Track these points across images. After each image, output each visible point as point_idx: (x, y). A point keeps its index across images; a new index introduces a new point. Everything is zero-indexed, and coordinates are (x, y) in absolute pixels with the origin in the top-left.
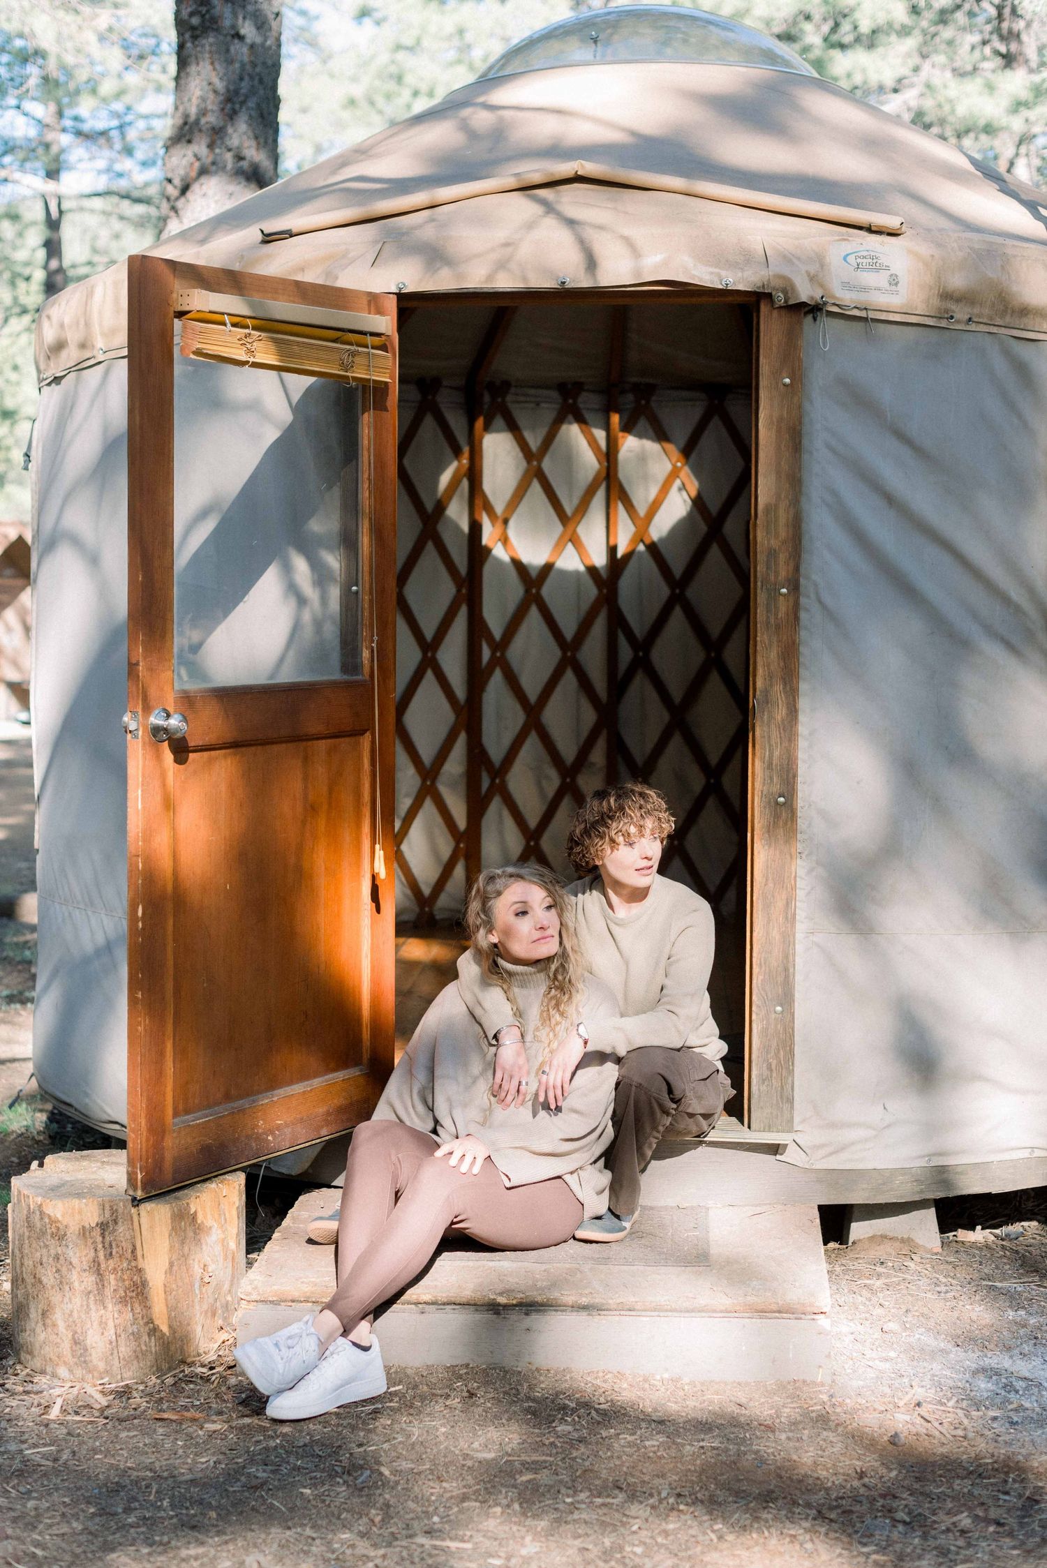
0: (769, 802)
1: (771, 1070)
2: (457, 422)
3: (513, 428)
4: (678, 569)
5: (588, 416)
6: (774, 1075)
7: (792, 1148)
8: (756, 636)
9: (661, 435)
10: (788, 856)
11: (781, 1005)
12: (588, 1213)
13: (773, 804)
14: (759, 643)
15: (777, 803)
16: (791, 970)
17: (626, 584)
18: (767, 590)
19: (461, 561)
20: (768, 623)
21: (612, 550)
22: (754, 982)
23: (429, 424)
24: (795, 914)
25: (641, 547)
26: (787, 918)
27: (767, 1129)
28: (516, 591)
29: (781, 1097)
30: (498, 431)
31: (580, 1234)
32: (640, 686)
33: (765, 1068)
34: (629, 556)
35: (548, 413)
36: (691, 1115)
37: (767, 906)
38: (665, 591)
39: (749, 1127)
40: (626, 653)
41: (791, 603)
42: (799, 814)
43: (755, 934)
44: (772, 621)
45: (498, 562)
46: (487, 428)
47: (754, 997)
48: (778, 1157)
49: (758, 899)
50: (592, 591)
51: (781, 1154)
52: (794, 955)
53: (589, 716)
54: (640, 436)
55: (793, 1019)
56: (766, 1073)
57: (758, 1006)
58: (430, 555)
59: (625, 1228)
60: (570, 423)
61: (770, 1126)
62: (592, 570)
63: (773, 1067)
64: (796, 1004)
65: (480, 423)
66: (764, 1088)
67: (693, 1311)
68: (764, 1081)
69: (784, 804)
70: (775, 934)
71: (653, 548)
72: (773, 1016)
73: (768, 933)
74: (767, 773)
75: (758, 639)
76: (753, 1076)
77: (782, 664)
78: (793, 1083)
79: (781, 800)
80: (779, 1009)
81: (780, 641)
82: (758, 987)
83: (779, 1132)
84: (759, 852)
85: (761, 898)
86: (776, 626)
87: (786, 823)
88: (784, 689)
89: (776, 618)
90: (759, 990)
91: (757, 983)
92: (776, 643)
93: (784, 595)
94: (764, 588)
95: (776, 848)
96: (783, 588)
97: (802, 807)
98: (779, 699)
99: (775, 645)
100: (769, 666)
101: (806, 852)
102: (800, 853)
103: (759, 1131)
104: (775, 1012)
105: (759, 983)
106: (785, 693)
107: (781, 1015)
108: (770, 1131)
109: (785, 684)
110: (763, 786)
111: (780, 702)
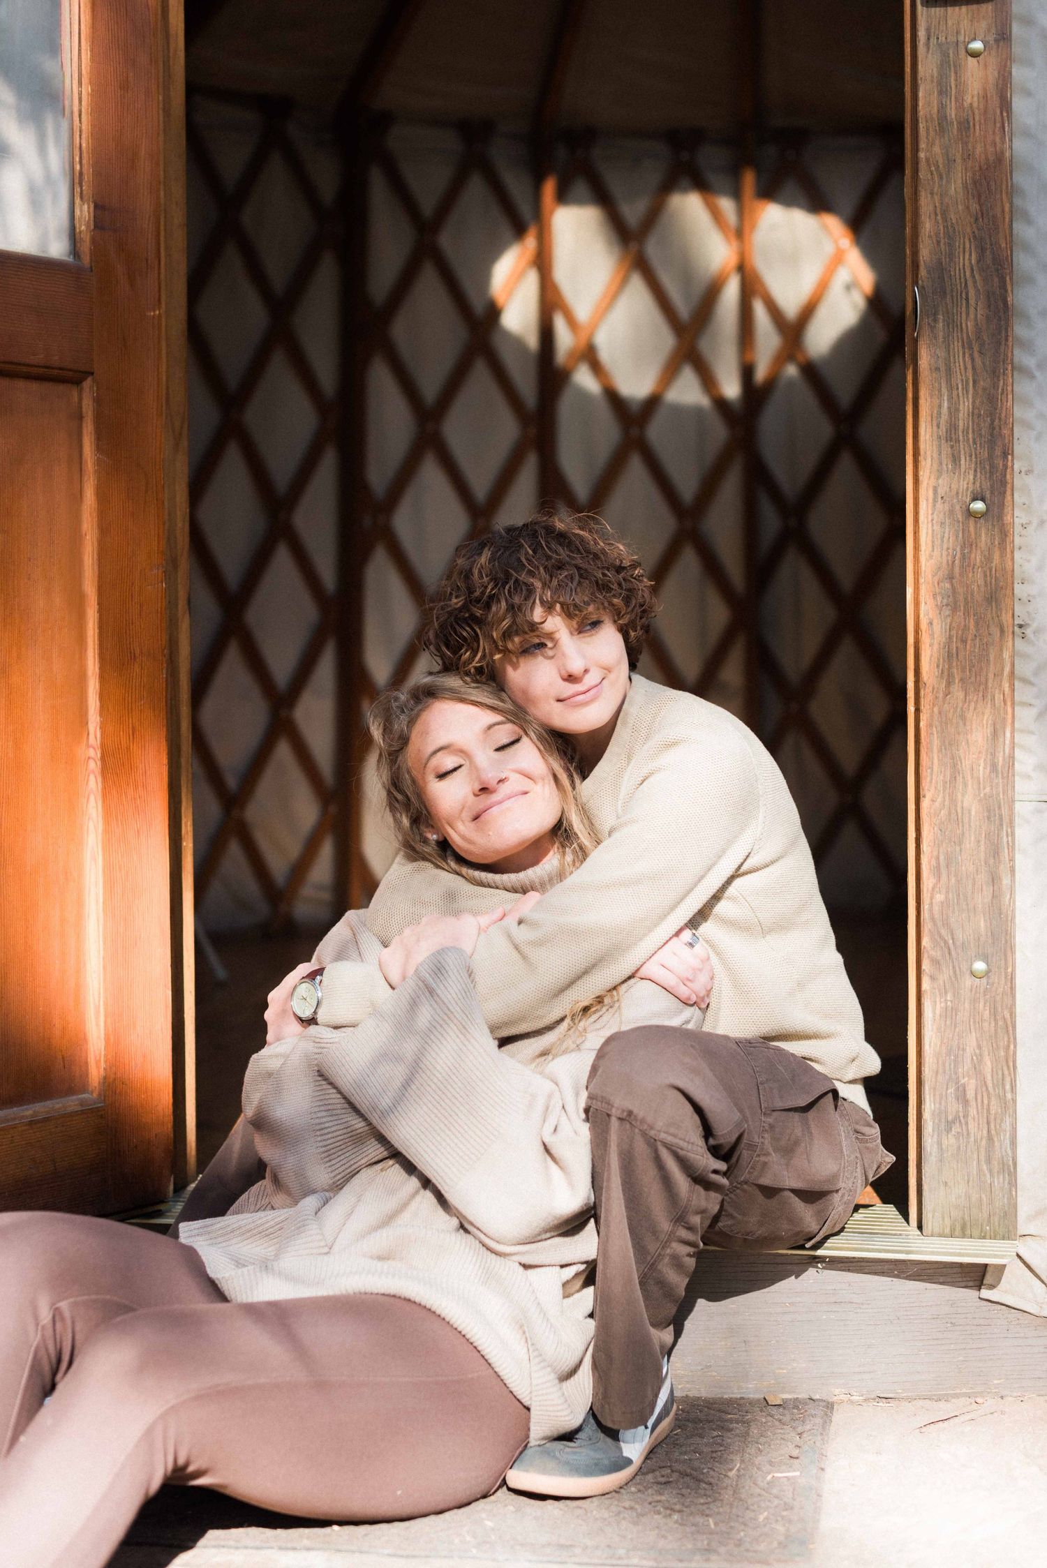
0: (952, 512)
1: (966, 1102)
2: (516, 184)
3: (603, 198)
4: (845, 394)
5: (712, 178)
6: (973, 1111)
7: (1015, 1272)
8: (916, 149)
9: (817, 203)
10: (996, 632)
11: (985, 959)
12: (539, 1428)
13: (959, 515)
14: (923, 165)
15: (970, 514)
16: (1006, 881)
17: (771, 423)
18: (940, 45)
19: (527, 386)
21: (747, 372)
22: (925, 907)
23: (476, 189)
24: (1012, 757)
25: (791, 370)
26: (994, 767)
27: (957, 1232)
28: (607, 433)
29: (989, 1161)
30: (579, 202)
31: (519, 1478)
32: (794, 571)
33: (952, 1099)
34: (771, 383)
35: (653, 174)
36: (770, 1192)
38: (824, 430)
39: (920, 1227)
40: (771, 522)
41: (992, 74)
42: (1017, 540)
43: (925, 804)
45: (583, 395)
46: (563, 197)
47: (925, 942)
48: (985, 1293)
49: (930, 725)
50: (719, 432)
51: (992, 1287)
52: (1012, 848)
53: (719, 614)
54: (788, 203)
55: (1013, 988)
56: (954, 1107)
57: (935, 962)
58: (480, 376)
59: (629, 1462)
60: (685, 190)
61: (963, 1228)
62: (721, 404)
63: (970, 1094)
64: (1018, 955)
65: (549, 188)
66: (950, 1141)
68: (949, 1125)
69: (984, 515)
70: (970, 802)
71: (811, 371)
72: (968, 981)
73: (953, 801)
74: (946, 449)
75: (922, 155)
76: (926, 1115)
77: (974, 207)
78: (1014, 1129)
79: (979, 506)
80: (980, 966)
81: (968, 156)
82: (933, 919)
83: (984, 1238)
84: (931, 623)
85: (936, 723)
86: (959, 123)
87: (989, 559)
88: (978, 262)
89: (960, 107)
90: (935, 924)
91: (931, 910)
92: (959, 161)
93: (975, 55)
94: (933, 41)
95: (967, 613)
96: (974, 39)
97: (1024, 527)
98: (970, 284)
99: (959, 166)
100: (944, 214)
101: (1034, 625)
102: (1021, 626)
103: (940, 1235)
104: (973, 974)
105: (936, 909)
106: (981, 270)
107: (984, 980)
108: (964, 1236)
109: (982, 250)
110: (938, 479)
111: (972, 293)
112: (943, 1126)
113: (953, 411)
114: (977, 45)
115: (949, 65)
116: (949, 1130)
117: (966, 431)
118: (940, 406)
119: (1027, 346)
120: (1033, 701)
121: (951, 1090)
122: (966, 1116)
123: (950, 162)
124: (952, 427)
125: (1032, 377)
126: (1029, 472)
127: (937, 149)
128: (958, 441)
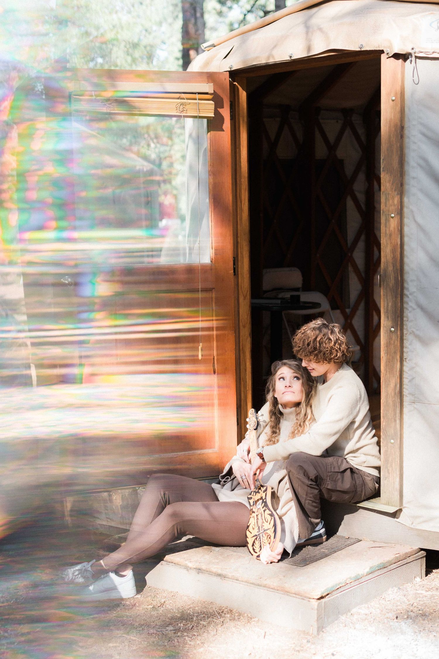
0: (387, 331)
1: (389, 473)
7: (403, 515)
10: (396, 360)
11: (393, 439)
13: (389, 332)
14: (382, 244)
15: (391, 331)
16: (398, 421)
18: (385, 215)
20: (386, 233)
26: (395, 393)
27: (387, 504)
29: (394, 488)
33: (386, 472)
36: (331, 490)
37: (387, 386)
41: (396, 222)
42: (405, 338)
44: (388, 232)
48: (396, 519)
51: (397, 518)
56: (387, 474)
57: (383, 439)
61: (388, 503)
64: (404, 440)
66: (386, 482)
67: (261, 586)
68: (386, 478)
69: (394, 332)
70: (390, 401)
72: (390, 445)
73: (387, 401)
74: (386, 314)
79: (393, 329)
80: (392, 441)
81: (391, 243)
82: (383, 429)
83: (392, 506)
84: (383, 357)
85: (384, 382)
86: (389, 235)
87: (394, 342)
88: (393, 269)
89: (389, 231)
90: (383, 430)
91: (383, 427)
92: (389, 244)
93: (392, 218)
94: (384, 214)
95: (390, 355)
96: (392, 214)
97: (406, 334)
98: (391, 275)
99: (389, 246)
100: (386, 256)
101: (408, 359)
102: (405, 359)
103: (384, 504)
104: (390, 443)
105: (384, 426)
106: (394, 271)
107: (393, 445)
108: (389, 505)
109: (394, 267)
110: (384, 322)
111: (391, 277)
112: (384, 479)
113: (388, 306)
114: (393, 215)
115: (387, 220)
116: (386, 480)
117: (390, 310)
118: (385, 304)
119: (408, 289)
120: (408, 377)
121: (386, 470)
122: (389, 476)
123: (387, 244)
124: (387, 310)
125: (408, 297)
126: (407, 321)
127: (384, 241)
128: (388, 313)
